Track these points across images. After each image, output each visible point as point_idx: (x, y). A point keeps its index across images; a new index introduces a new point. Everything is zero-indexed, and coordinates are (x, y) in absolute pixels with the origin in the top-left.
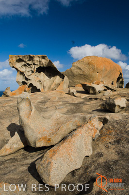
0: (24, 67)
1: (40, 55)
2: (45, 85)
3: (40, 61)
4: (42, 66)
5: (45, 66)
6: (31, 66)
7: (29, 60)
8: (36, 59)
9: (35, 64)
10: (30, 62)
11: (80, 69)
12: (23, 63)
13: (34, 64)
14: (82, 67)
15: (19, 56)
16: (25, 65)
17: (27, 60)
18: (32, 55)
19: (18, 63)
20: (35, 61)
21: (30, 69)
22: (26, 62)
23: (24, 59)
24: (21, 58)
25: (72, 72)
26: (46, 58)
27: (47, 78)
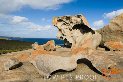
0: (64, 26)
1: (76, 15)
2: (77, 40)
3: (76, 20)
4: (77, 24)
5: (79, 24)
6: (69, 24)
7: (67, 20)
8: (73, 18)
9: (73, 23)
10: (67, 22)
11: (118, 25)
12: (63, 22)
13: (71, 23)
14: (119, 23)
15: (59, 18)
16: (64, 24)
17: (65, 20)
18: (67, 16)
19: (59, 23)
20: (72, 21)
21: (68, 27)
22: (64, 22)
23: (63, 20)
24: (60, 18)
25: (109, 28)
26: (81, 17)
27: (81, 34)
